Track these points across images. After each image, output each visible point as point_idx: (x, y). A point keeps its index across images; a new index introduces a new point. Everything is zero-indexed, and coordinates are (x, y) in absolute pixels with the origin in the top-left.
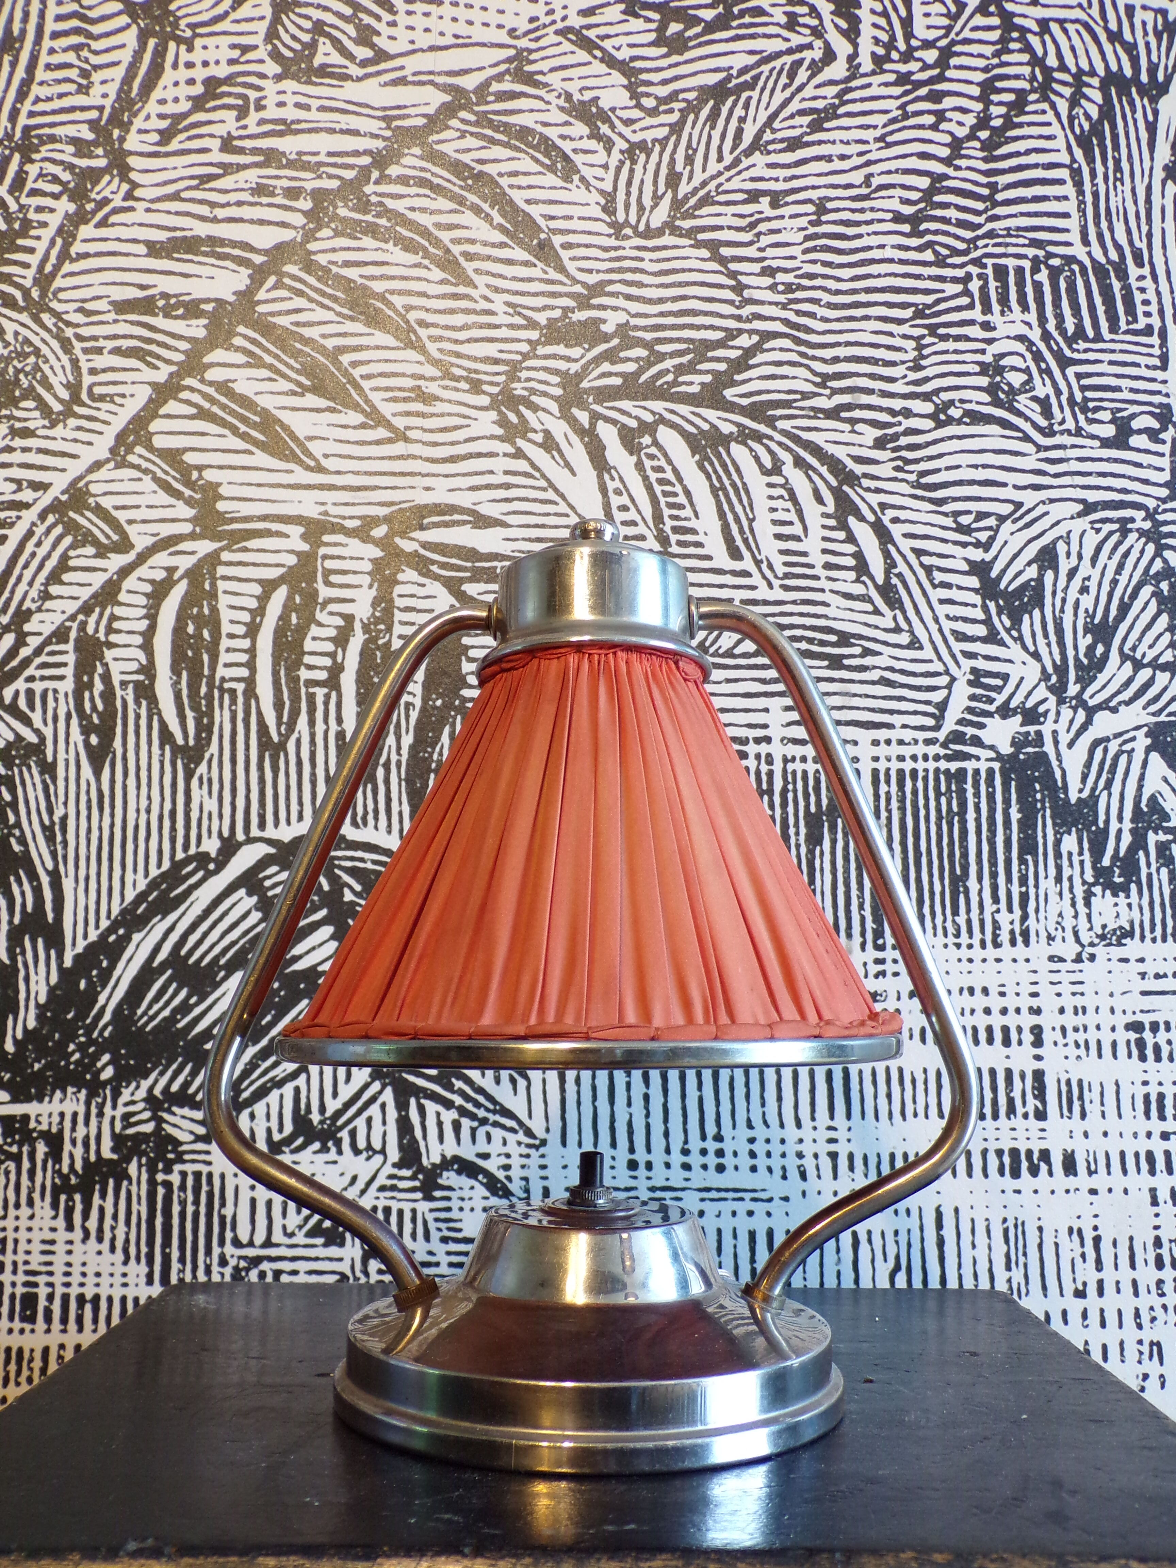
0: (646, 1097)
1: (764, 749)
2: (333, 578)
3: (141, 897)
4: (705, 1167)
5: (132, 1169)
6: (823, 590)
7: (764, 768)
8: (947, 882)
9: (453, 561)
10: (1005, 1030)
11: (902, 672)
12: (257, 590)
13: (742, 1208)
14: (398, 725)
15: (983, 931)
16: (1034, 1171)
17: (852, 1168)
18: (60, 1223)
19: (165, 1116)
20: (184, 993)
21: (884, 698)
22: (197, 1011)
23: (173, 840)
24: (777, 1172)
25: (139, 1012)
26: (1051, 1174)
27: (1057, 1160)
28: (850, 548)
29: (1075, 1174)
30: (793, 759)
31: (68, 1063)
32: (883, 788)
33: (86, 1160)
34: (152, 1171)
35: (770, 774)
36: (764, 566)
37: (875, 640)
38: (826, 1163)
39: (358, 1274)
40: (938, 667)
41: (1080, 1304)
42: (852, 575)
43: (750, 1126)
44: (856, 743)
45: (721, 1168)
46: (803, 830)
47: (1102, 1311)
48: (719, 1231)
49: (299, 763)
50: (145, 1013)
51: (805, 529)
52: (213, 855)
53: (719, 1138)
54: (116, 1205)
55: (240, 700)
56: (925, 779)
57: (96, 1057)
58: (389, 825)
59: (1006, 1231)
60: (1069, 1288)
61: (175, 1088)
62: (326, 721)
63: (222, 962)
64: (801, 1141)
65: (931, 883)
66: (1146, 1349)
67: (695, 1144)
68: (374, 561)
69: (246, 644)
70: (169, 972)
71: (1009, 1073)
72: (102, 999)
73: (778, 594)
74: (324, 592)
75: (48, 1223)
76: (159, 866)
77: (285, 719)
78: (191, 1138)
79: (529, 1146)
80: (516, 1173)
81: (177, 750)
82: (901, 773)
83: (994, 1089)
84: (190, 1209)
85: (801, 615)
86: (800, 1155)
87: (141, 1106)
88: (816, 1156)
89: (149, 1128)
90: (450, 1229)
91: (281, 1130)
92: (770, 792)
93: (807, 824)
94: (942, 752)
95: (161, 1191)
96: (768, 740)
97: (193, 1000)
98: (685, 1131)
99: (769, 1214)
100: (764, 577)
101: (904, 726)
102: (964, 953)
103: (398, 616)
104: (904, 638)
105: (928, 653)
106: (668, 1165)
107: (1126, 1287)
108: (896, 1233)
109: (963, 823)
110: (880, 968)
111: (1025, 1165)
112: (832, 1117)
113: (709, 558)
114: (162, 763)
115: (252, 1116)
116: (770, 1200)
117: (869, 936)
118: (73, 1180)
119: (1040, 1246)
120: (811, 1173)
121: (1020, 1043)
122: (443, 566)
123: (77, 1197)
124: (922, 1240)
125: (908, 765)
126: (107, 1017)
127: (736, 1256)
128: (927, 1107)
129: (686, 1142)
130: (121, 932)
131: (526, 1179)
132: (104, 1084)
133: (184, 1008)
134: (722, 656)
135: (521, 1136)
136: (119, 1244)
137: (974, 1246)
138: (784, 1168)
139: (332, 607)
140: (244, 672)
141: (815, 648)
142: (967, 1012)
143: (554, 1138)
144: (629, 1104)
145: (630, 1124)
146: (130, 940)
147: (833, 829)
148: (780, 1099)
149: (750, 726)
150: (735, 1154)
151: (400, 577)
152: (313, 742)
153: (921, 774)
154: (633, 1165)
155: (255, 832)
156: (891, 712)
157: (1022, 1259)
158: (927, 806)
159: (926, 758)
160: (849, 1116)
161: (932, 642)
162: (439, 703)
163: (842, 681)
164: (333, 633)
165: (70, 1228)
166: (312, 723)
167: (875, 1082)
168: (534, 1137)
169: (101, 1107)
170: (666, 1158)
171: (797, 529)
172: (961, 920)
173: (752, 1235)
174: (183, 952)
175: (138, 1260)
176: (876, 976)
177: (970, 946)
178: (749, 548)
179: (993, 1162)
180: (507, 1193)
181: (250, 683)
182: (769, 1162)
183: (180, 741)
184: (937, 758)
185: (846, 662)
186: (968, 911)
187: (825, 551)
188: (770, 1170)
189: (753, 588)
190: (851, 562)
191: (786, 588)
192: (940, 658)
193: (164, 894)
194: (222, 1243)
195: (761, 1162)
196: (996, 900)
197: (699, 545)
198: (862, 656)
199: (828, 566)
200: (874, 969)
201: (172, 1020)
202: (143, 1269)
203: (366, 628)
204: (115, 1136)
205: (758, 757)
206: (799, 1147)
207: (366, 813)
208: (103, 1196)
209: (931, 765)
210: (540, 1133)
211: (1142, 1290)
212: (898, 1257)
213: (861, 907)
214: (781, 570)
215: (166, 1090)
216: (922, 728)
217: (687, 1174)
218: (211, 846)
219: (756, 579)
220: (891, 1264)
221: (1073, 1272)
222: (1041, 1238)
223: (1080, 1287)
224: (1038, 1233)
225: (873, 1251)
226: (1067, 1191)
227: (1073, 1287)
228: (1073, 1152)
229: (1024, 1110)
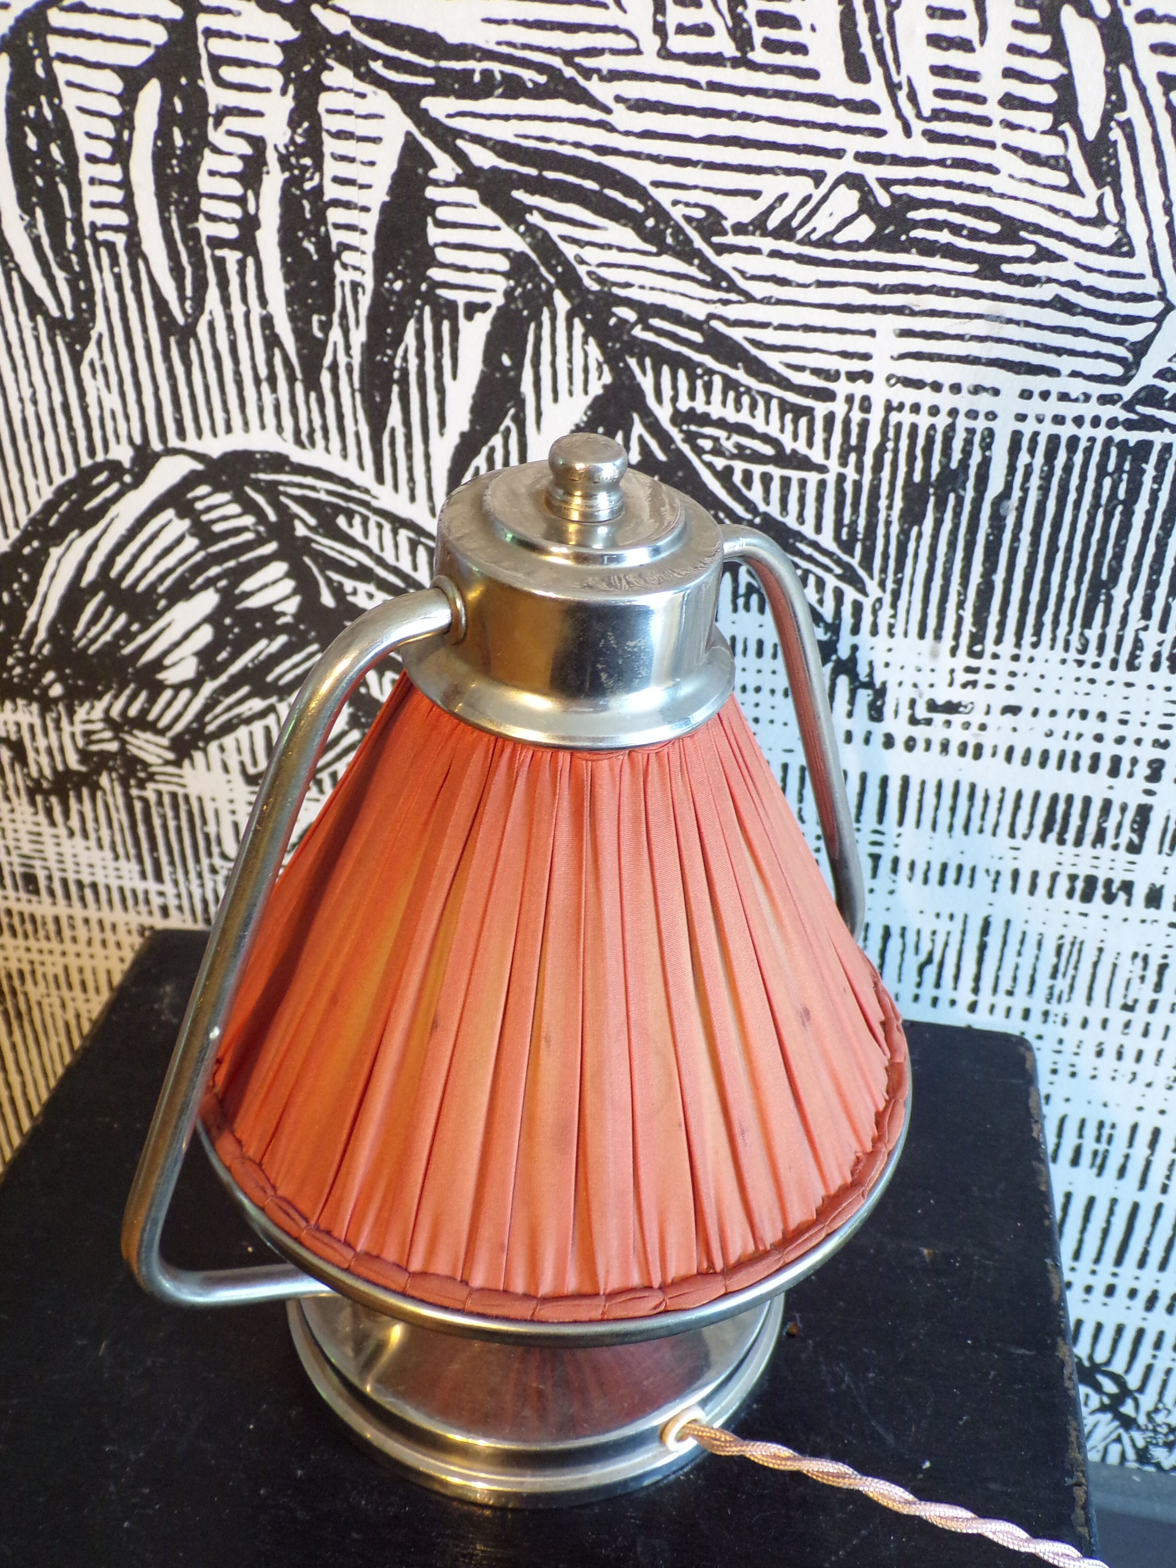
1: (860, 388)
2: (228, 73)
3: (50, 508)
5: (104, 780)
6: (991, 145)
7: (857, 416)
8: (1085, 587)
9: (406, 55)
10: (1116, 761)
11: (1092, 291)
12: (116, 85)
14: (344, 315)
15: (1118, 649)
16: (1109, 898)
17: (895, 870)
18: (42, 818)
19: (128, 738)
20: (122, 619)
21: (1053, 329)
22: (142, 639)
23: (73, 441)
25: (77, 632)
26: (1128, 903)
27: (1140, 893)
28: (1052, 69)
29: (1158, 907)
30: (901, 407)
31: (12, 677)
32: (1024, 458)
33: (54, 769)
34: (126, 787)
35: (864, 425)
36: (902, 96)
37: (1059, 236)
38: (865, 863)
40: (1150, 286)
41: (1126, 1015)
42: (1045, 120)
44: (996, 392)
46: (898, 504)
47: (1148, 1024)
49: (217, 357)
50: (84, 635)
51: (983, 28)
52: (127, 464)
54: (95, 810)
55: (123, 259)
56: (1088, 451)
57: (39, 674)
58: (344, 448)
59: (1059, 948)
60: (1117, 999)
61: (133, 712)
62: (244, 299)
63: (161, 589)
65: (1062, 586)
68: (284, 46)
69: (114, 173)
70: (101, 595)
71: (1107, 805)
72: (31, 615)
73: (919, 147)
74: (217, 97)
75: (30, 818)
76: (63, 471)
77: (189, 292)
78: (160, 761)
81: (54, 325)
82: (1054, 440)
83: (1085, 816)
84: (172, 824)
85: (950, 185)
87: (99, 726)
89: (113, 747)
91: (255, 763)
92: (860, 449)
93: (905, 497)
94: (1123, 415)
95: (138, 806)
96: (868, 377)
97: (135, 627)
100: (899, 115)
101: (1075, 374)
102: (1087, 672)
103: (330, 145)
104: (1107, 236)
105: (1140, 263)
108: (934, 933)
109: (1128, 514)
110: (971, 677)
111: (1100, 891)
112: (880, 821)
113: (813, 74)
114: (37, 339)
115: (222, 749)
117: (965, 640)
118: (45, 785)
119: (1096, 965)
121: (1131, 775)
122: (391, 63)
123: (54, 800)
124: (962, 941)
125: (1066, 431)
126: (42, 635)
128: (997, 825)
130: (36, 544)
132: (56, 700)
133: (126, 635)
134: (818, 244)
136: (106, 842)
137: (1019, 954)
139: (230, 123)
140: (120, 218)
141: (962, 243)
142: (1072, 736)
146: (48, 555)
147: (941, 506)
149: (845, 354)
151: (327, 78)
152: (230, 328)
153: (1083, 444)
155: (174, 441)
156: (1059, 351)
157: (1071, 972)
158: (1080, 489)
159: (1096, 422)
160: (901, 823)
161: (1151, 243)
162: (398, 285)
163: (995, 297)
164: (237, 166)
165: (53, 823)
166: (226, 301)
167: (938, 795)
169: (58, 721)
171: (968, 28)
172: (1093, 635)
174: (113, 574)
175: (128, 857)
176: (964, 686)
177: (1096, 665)
178: (882, 60)
179: (1063, 884)
181: (132, 231)
183: (55, 312)
184: (1113, 423)
185: (1006, 268)
186: (1105, 624)
187: (1009, 73)
189: (878, 133)
190: (1047, 95)
191: (933, 137)
192: (1157, 273)
193: (76, 506)
194: (210, 854)
196: (1146, 613)
197: (800, 49)
198: (1033, 260)
199: (1009, 101)
200: (961, 677)
201: (113, 646)
202: (134, 867)
203: (284, 161)
204: (79, 751)
205: (850, 399)
207: (312, 431)
208: (80, 800)
209: (1102, 433)
212: (931, 954)
213: (961, 605)
214: (929, 102)
215: (124, 712)
216: (1102, 379)
218: (123, 454)
219: (886, 119)
220: (923, 957)
221: (1127, 989)
222: (1099, 957)
223: (1130, 1003)
224: (1096, 953)
225: (904, 944)
226: (1143, 921)
227: (1122, 1001)
228: (1162, 887)
229: (1115, 842)
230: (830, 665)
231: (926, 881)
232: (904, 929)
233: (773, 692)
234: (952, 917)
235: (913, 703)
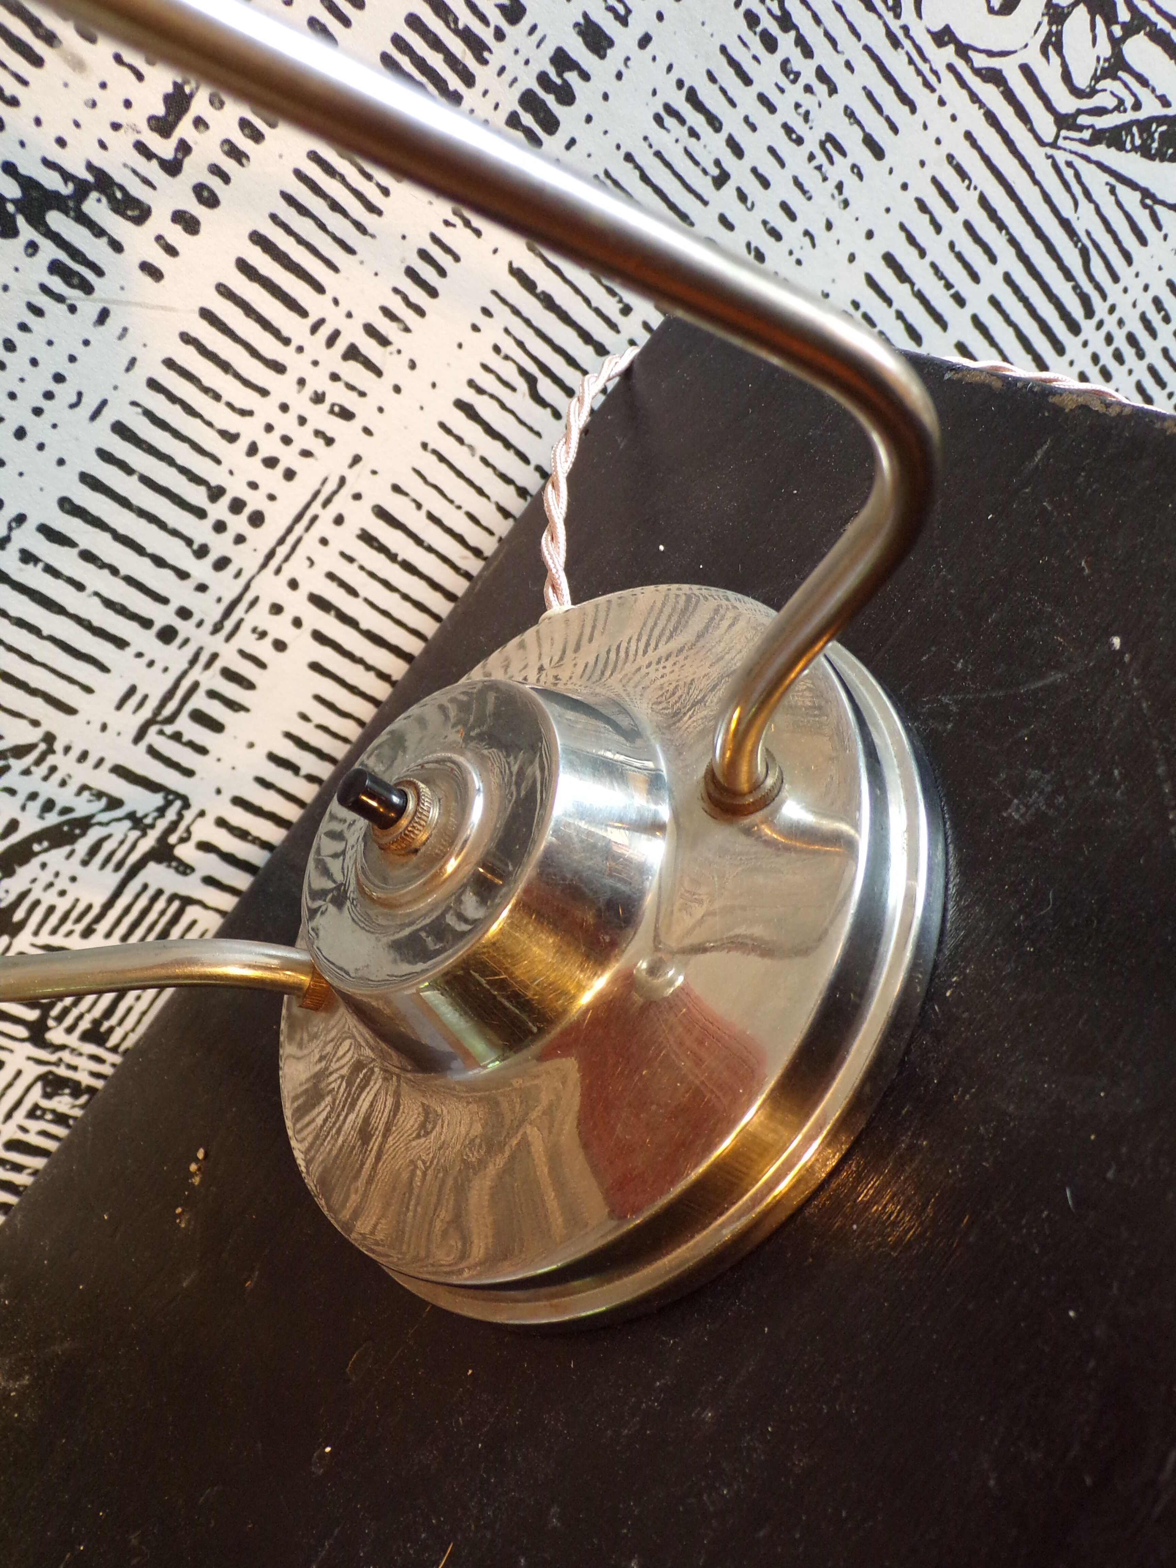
0: (88, 556)
4: (240, 539)
13: (325, 526)
16: (566, 96)
17: (384, 341)
24: (316, 446)
26: (585, 76)
27: (578, 50)
29: (611, 43)
38: (353, 371)
39: (53, 1058)
41: (729, 189)
43: (231, 437)
45: (257, 519)
47: (754, 170)
48: (331, 576)
53: (216, 493)
60: (704, 185)
64: (302, 382)
66: (821, 158)
67: (201, 531)
79: (38, 762)
80: (64, 797)
86: (318, 398)
88: (335, 377)
90: (78, 920)
98: (175, 533)
99: (357, 497)
106: (202, 588)
107: (759, 113)
108: (497, 349)
111: (550, 100)
112: (304, 313)
116: (342, 481)
119: (645, 178)
120: (350, 401)
124: (528, 322)
127: (372, 575)
129: (189, 542)
131: (84, 788)
135: (17, 765)
138: (318, 433)
143: (52, 719)
144: (80, 587)
145: (109, 604)
148: (225, 367)
150: (253, 486)
154: (167, 635)
160: (319, 289)
167: (303, 211)
168: (31, 747)
170: (191, 583)
173: (366, 538)
180: (85, 823)
182: (296, 447)
188: (306, 454)
195: (289, 457)
206: (308, 391)
210: (33, 735)
211: (774, 96)
212: (522, 372)
217: (231, 569)
220: (521, 385)
221: (696, 163)
222: (637, 167)
223: (716, 172)
224: (630, 166)
225: (492, 396)
226: (619, 76)
227: (709, 180)
228: (585, 16)
229: (492, 29)
230: (21, 221)
231: (420, 312)
232: (471, 383)
233: (24, 327)
234: (486, 312)
235: (141, 148)
